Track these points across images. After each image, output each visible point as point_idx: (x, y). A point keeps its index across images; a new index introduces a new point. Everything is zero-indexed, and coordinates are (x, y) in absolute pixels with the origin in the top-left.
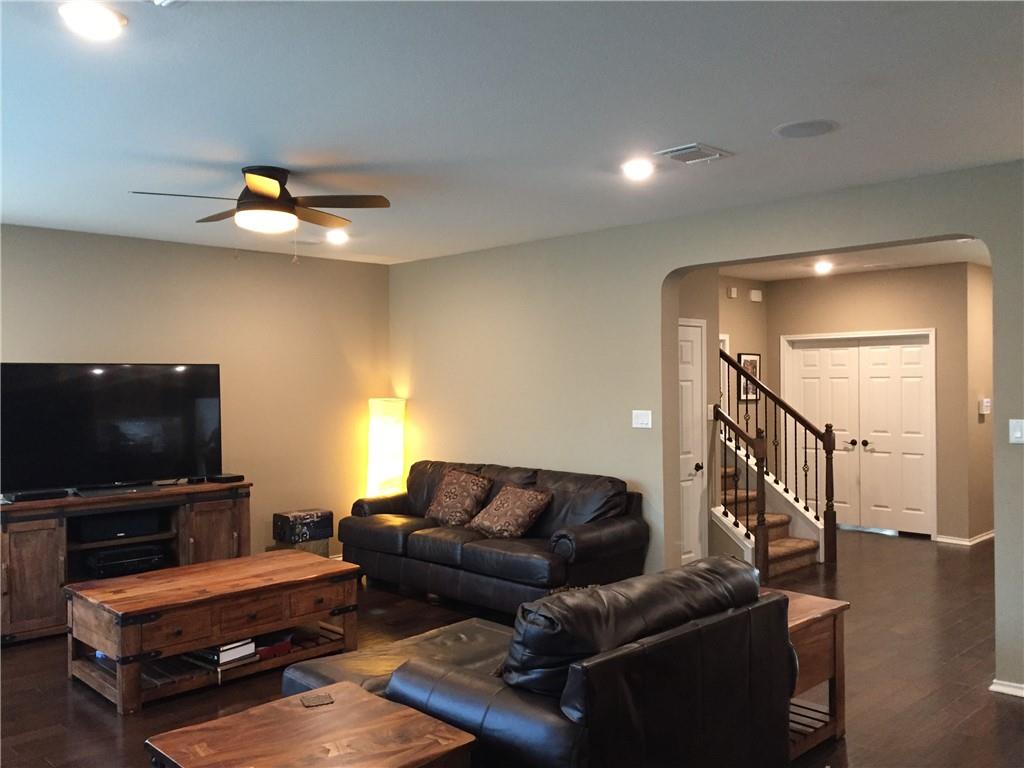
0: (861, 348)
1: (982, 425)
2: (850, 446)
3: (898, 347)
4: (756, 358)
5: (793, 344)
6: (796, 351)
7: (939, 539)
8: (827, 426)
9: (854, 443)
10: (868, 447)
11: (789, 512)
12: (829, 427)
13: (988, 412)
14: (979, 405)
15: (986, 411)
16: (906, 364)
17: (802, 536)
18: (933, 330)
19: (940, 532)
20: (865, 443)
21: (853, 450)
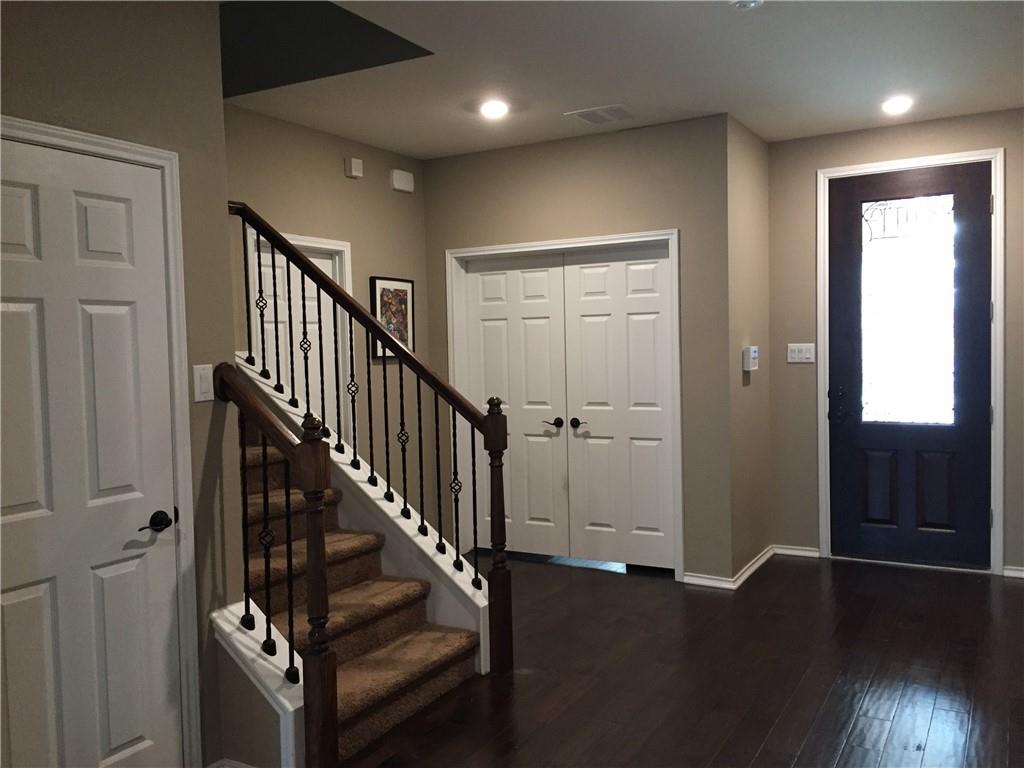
0: (566, 267)
1: (747, 388)
2: (554, 429)
3: (621, 265)
4: (407, 287)
5: (467, 264)
6: (471, 275)
7: (688, 580)
8: (491, 402)
9: (559, 423)
10: (580, 430)
11: (427, 575)
12: (494, 404)
13: (756, 368)
14: (744, 354)
15: (753, 367)
16: (635, 291)
17: (450, 623)
18: (675, 231)
19: (689, 568)
20: (575, 423)
21: (558, 434)
